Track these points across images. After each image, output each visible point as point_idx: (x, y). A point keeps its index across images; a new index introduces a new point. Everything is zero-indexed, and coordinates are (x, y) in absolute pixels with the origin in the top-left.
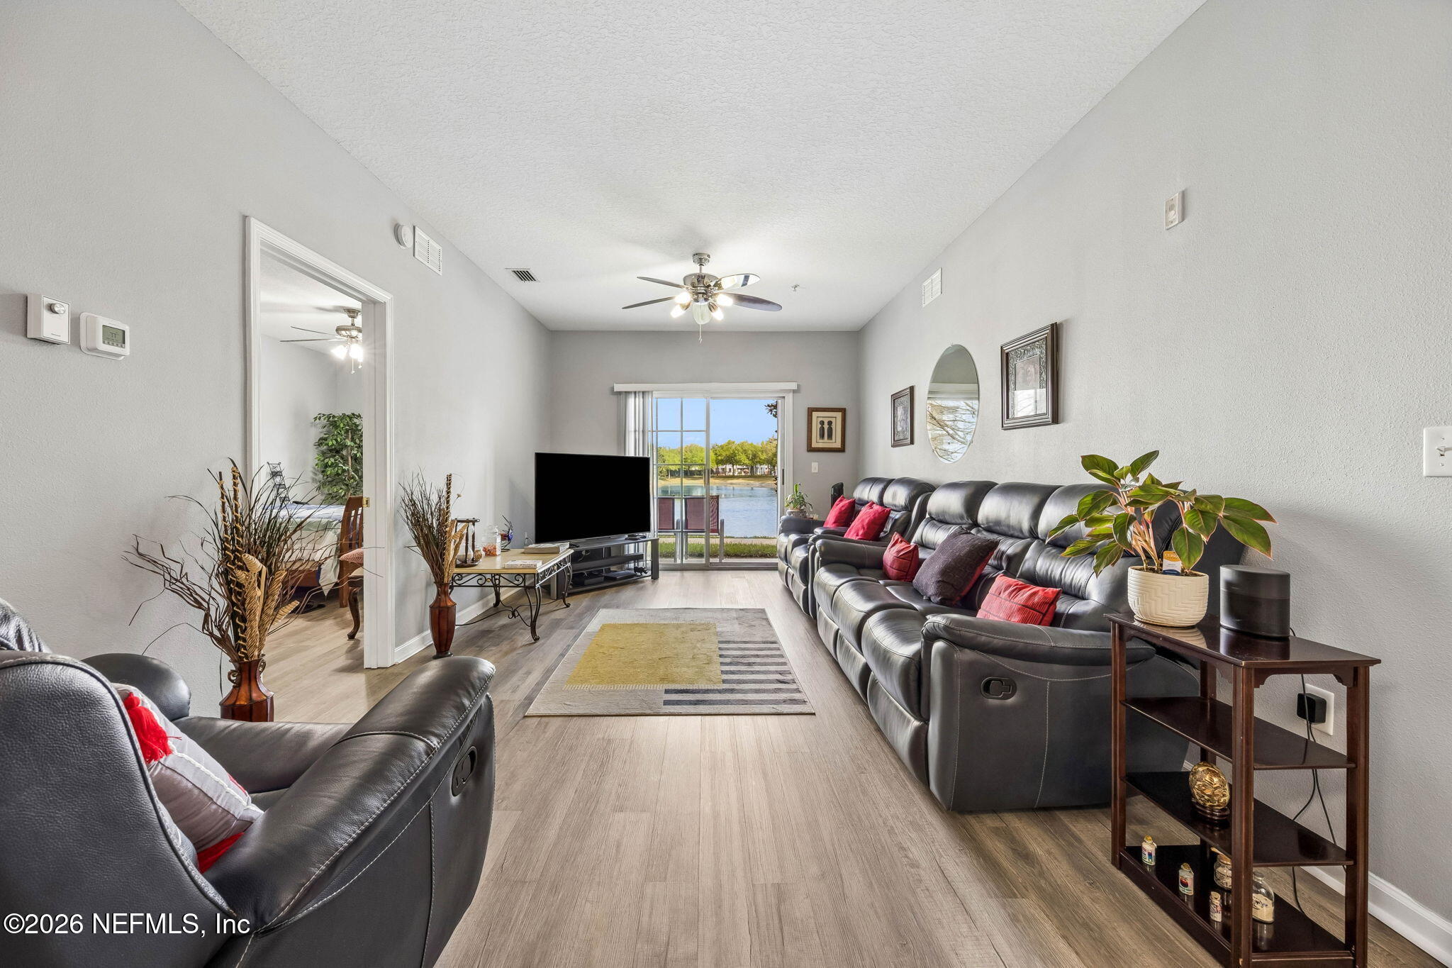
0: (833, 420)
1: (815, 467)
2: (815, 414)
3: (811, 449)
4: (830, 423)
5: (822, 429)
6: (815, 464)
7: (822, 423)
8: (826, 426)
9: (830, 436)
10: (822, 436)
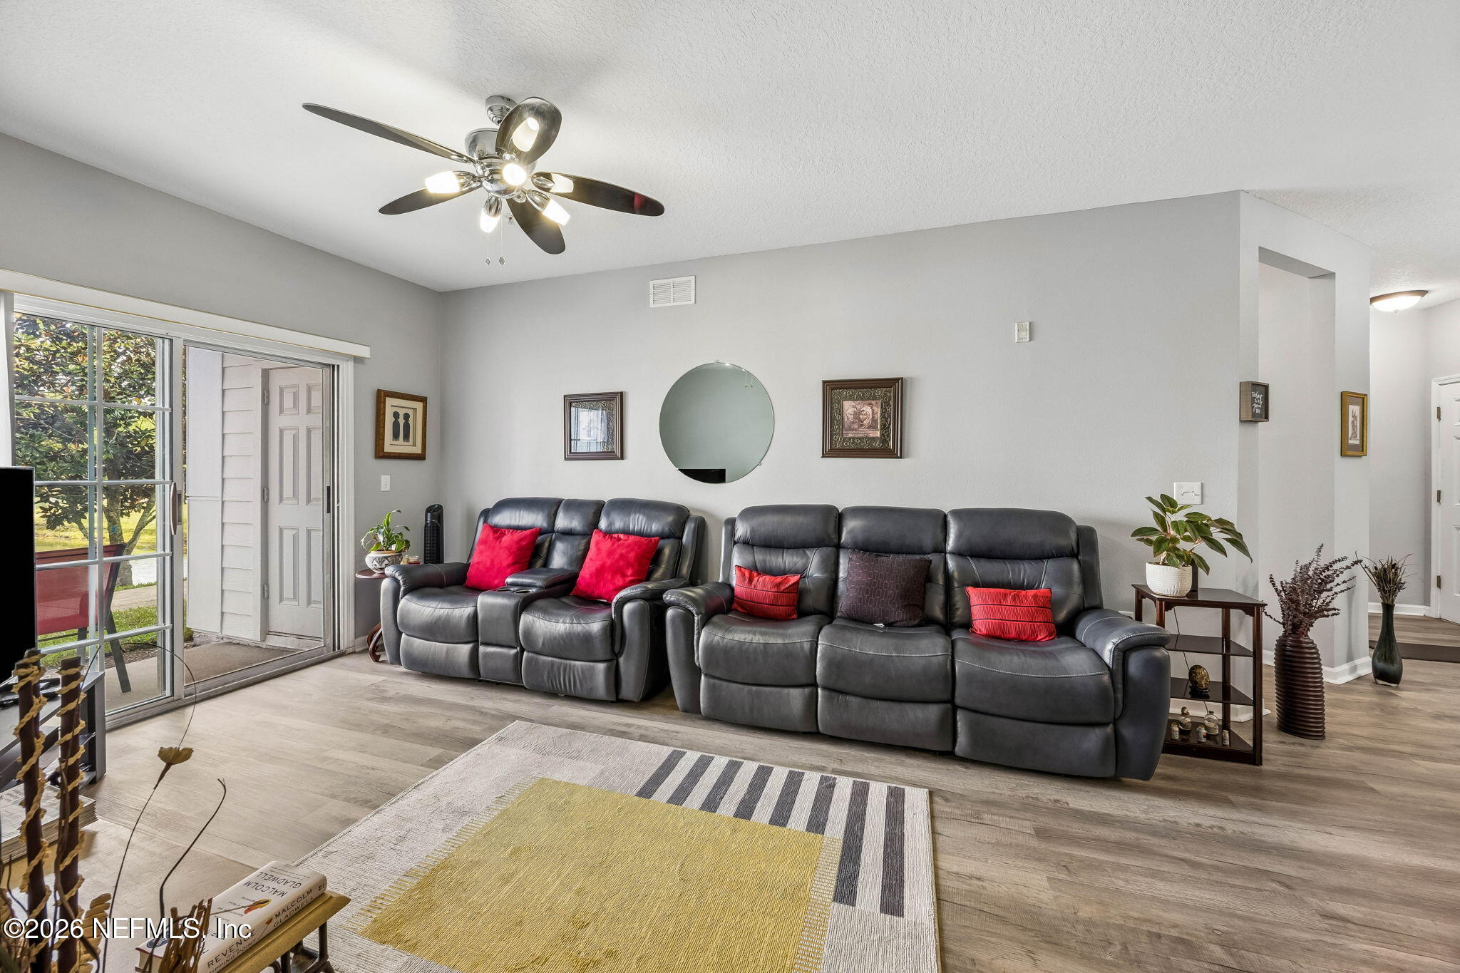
0: (411, 413)
1: (385, 482)
2: (390, 402)
3: (380, 454)
4: (406, 416)
5: (396, 425)
6: (387, 477)
7: (396, 415)
8: (401, 421)
9: (406, 437)
10: (396, 436)
